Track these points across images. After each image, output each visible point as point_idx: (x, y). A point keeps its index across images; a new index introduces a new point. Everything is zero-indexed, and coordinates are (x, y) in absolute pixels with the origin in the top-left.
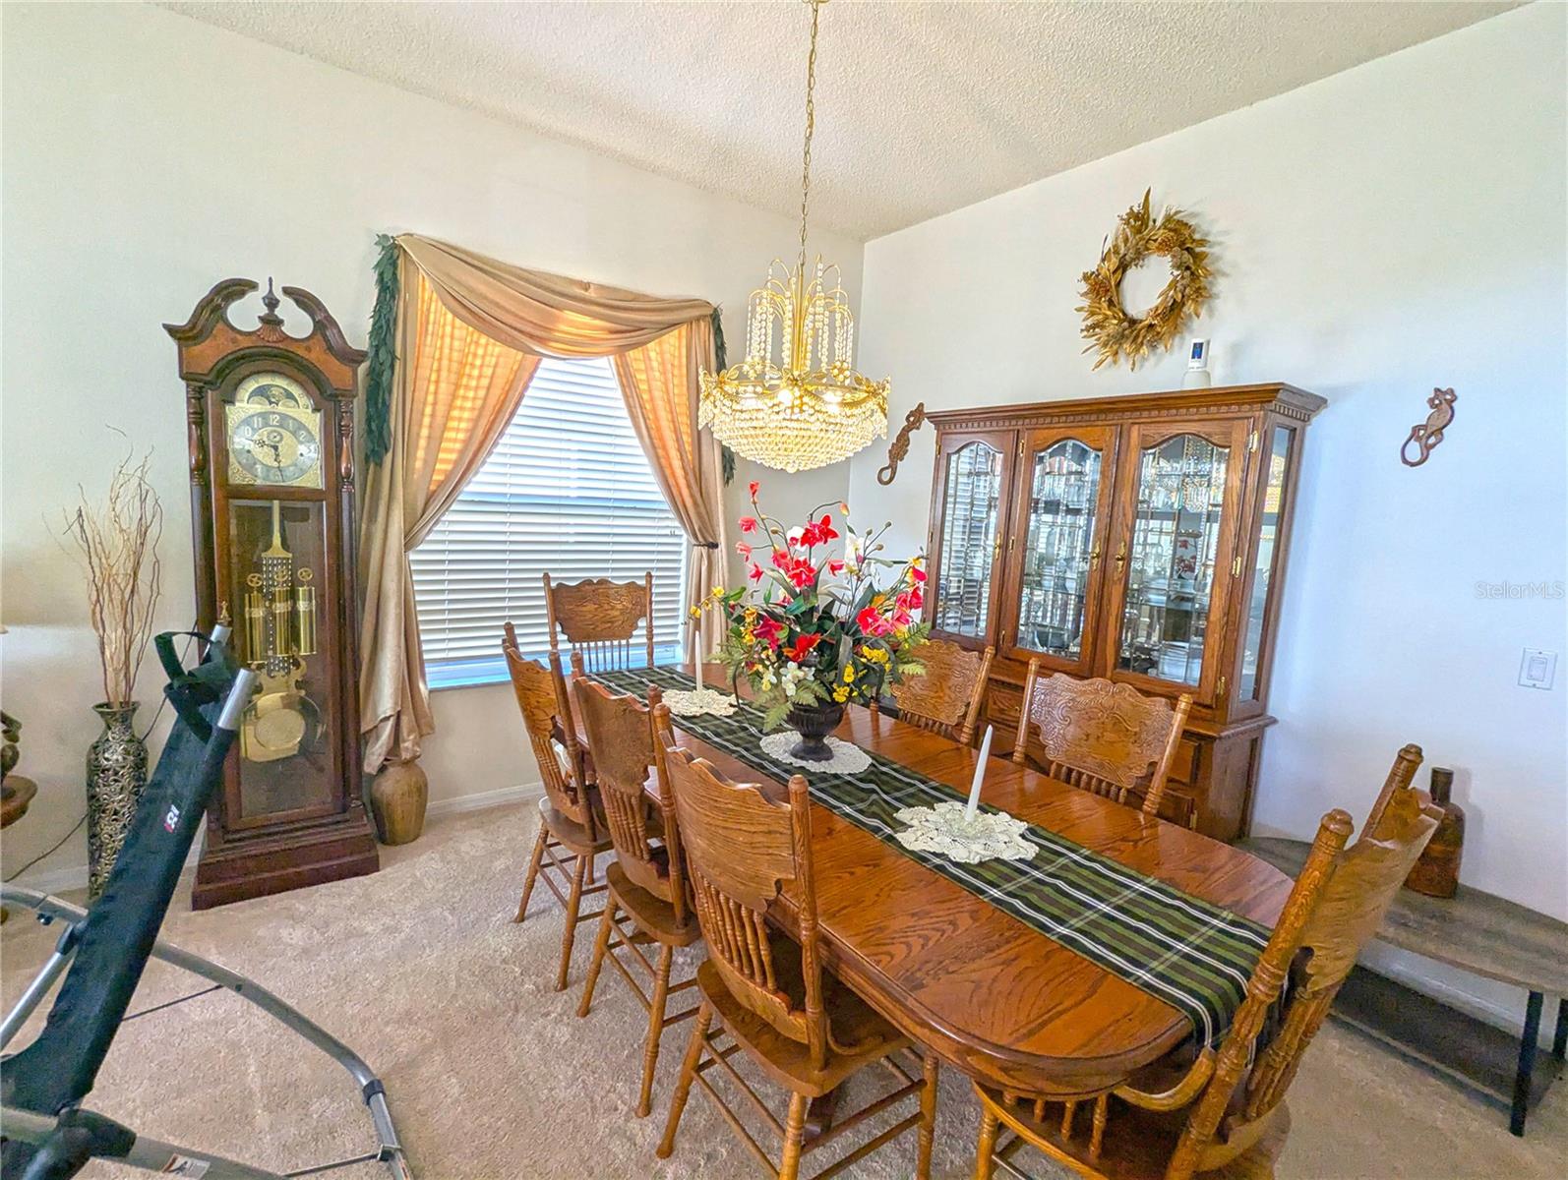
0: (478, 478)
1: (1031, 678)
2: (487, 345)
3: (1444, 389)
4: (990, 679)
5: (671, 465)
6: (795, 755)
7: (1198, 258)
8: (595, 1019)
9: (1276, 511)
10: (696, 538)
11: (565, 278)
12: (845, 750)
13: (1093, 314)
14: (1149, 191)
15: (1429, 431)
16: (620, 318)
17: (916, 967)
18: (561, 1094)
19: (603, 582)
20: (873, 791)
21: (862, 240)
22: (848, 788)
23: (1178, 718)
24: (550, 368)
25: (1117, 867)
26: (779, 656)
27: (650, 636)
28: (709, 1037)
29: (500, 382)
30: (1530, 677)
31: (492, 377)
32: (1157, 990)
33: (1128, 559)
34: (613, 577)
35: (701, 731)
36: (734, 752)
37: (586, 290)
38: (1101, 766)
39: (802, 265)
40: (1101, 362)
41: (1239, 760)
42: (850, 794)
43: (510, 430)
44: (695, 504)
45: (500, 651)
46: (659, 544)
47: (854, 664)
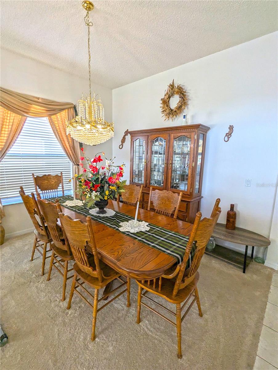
0: (12, 149)
1: (151, 191)
2: (10, 114)
3: (231, 125)
4: (142, 192)
5: (66, 145)
6: (97, 213)
7: (184, 96)
8: (51, 281)
9: (201, 152)
10: (74, 163)
11: (32, 96)
12: (110, 211)
13: (163, 108)
14: (173, 80)
15: (229, 134)
16: (48, 107)
17: (120, 256)
18: (43, 300)
19: (49, 175)
20: (115, 219)
21: (112, 89)
22: (110, 219)
23: (180, 197)
24: (30, 120)
25: (166, 230)
26: (91, 190)
27: (63, 188)
28: (77, 280)
29: (15, 124)
30: (247, 184)
31: (13, 122)
32: (170, 254)
33: (172, 164)
34: (53, 174)
35: (74, 210)
36: (82, 214)
37: (38, 99)
38: (166, 209)
39: (90, 94)
40: (166, 119)
41: (196, 206)
42: (109, 221)
43: (20, 136)
44: (73, 155)
45: (19, 195)
46: (65, 165)
47: (109, 191)
